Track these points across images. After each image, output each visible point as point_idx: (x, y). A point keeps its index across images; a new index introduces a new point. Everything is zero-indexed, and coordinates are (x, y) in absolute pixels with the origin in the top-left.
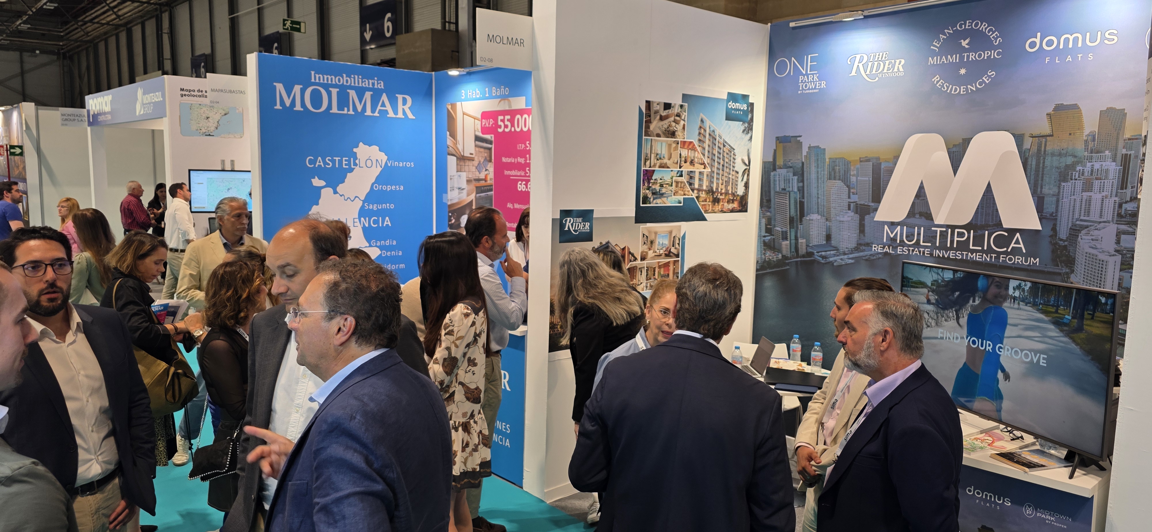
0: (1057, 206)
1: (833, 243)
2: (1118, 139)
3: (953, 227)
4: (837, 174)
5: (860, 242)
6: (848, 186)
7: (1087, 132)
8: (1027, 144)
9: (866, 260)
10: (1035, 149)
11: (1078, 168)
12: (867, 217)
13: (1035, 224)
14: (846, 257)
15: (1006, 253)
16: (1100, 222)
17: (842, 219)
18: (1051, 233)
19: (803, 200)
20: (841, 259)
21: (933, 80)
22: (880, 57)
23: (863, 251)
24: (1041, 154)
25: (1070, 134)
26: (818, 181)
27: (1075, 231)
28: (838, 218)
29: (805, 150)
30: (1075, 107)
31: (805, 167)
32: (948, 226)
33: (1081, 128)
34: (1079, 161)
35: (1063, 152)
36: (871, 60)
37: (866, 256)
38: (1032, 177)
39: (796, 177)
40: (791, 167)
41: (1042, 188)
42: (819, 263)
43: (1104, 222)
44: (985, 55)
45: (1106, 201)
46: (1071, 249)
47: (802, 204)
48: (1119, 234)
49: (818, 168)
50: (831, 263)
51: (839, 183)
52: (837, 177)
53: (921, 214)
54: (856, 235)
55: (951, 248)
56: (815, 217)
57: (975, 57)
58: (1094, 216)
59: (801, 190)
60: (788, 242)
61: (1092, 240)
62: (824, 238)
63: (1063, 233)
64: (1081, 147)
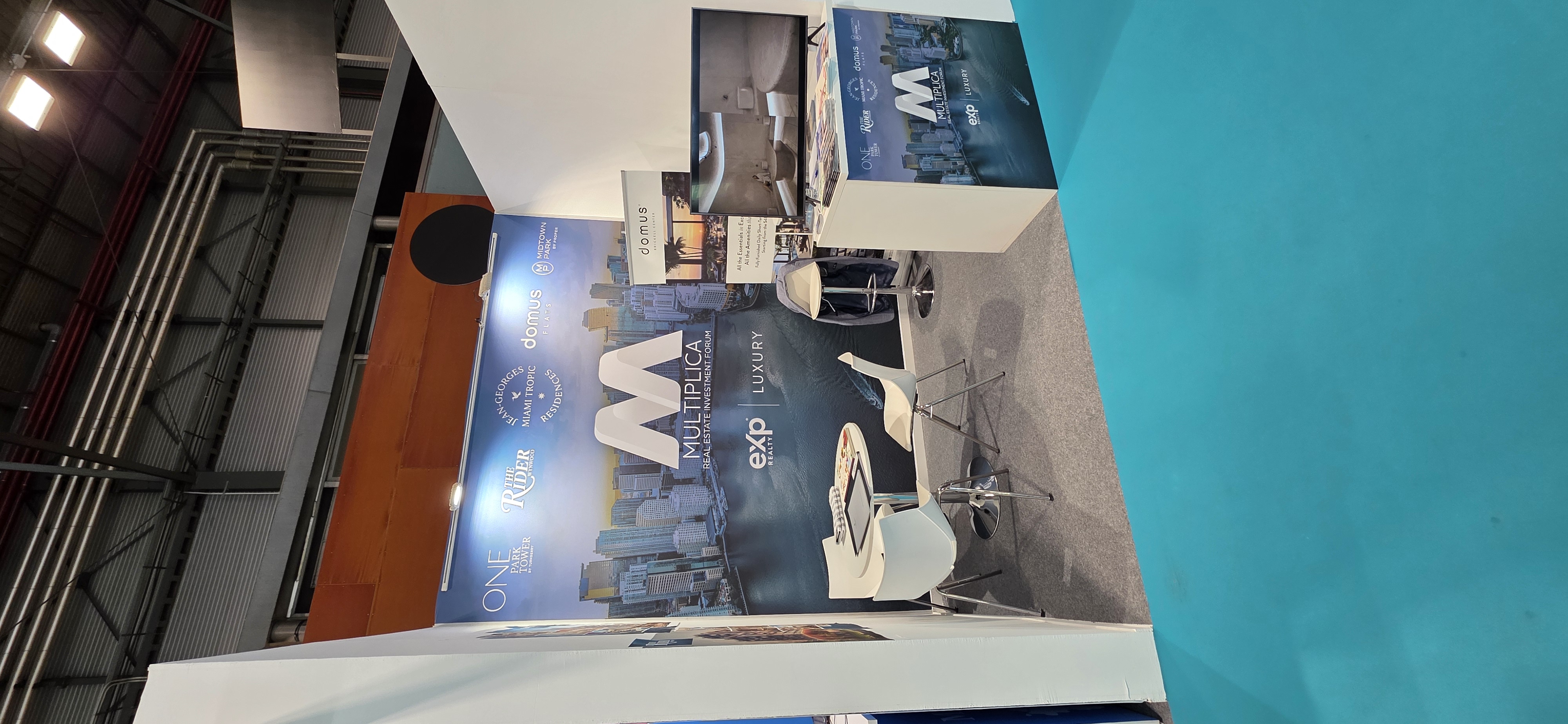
0: (664, 321)
1: (704, 513)
2: (613, 287)
3: (683, 395)
4: (630, 513)
5: (701, 483)
6: (643, 501)
7: (607, 306)
8: (611, 343)
10: (617, 338)
11: (635, 310)
12: (676, 477)
13: (679, 335)
14: (718, 497)
15: (703, 354)
16: (675, 295)
17: (678, 505)
18: (685, 324)
19: (658, 555)
20: (721, 502)
21: (545, 421)
22: (509, 475)
23: (710, 478)
24: (622, 334)
25: (607, 315)
26: (638, 537)
27: (682, 309)
28: (677, 510)
29: (600, 558)
30: (586, 313)
31: (619, 556)
32: (682, 399)
33: (604, 309)
35: (621, 320)
36: (511, 485)
37: (715, 475)
38: (640, 338)
39: (631, 567)
40: (618, 576)
41: (649, 332)
43: (675, 293)
44: (530, 378)
45: (660, 292)
46: (697, 311)
47: (662, 556)
49: (621, 539)
51: (640, 511)
52: (633, 513)
53: (672, 424)
54: (695, 488)
55: (702, 396)
56: (676, 537)
57: (530, 387)
58: (671, 298)
59: (646, 558)
61: (689, 299)
62: (700, 524)
63: (685, 317)
64: (617, 309)
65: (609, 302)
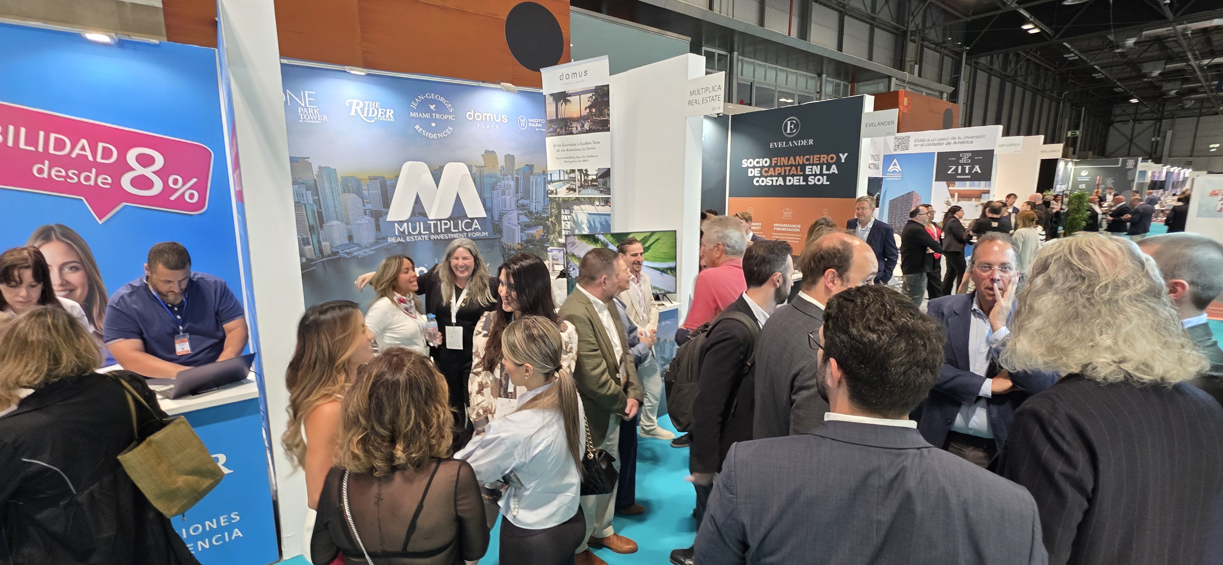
0: (492, 204)
1: (355, 241)
2: (513, 170)
3: (440, 220)
4: (351, 189)
5: (377, 237)
6: (361, 198)
7: (500, 166)
8: (474, 170)
9: (385, 249)
10: (478, 174)
11: (499, 184)
12: (381, 219)
13: (484, 215)
14: (368, 250)
15: (471, 231)
16: (510, 211)
17: (360, 222)
18: (491, 218)
19: (320, 211)
20: (365, 252)
21: (415, 127)
22: (373, 104)
23: (382, 243)
24: (481, 176)
25: (493, 166)
26: (333, 195)
27: (501, 216)
28: (356, 222)
29: (315, 170)
30: (494, 152)
31: (317, 183)
32: (437, 220)
33: (497, 163)
34: (499, 180)
35: (491, 175)
36: (366, 106)
38: (479, 188)
39: (309, 192)
40: (303, 184)
41: (484, 194)
42: (345, 258)
43: (512, 210)
44: (446, 117)
45: (512, 200)
46: (500, 225)
47: (320, 214)
48: (519, 215)
49: (331, 183)
50: (356, 257)
51: (353, 196)
52: (351, 191)
53: (420, 214)
54: (373, 233)
55: (442, 233)
56: (335, 223)
57: (440, 117)
58: (508, 208)
59: (318, 202)
60: (311, 247)
61: (508, 219)
62: (347, 238)
63: (496, 218)
64: (499, 173)
65: (502, 167)
